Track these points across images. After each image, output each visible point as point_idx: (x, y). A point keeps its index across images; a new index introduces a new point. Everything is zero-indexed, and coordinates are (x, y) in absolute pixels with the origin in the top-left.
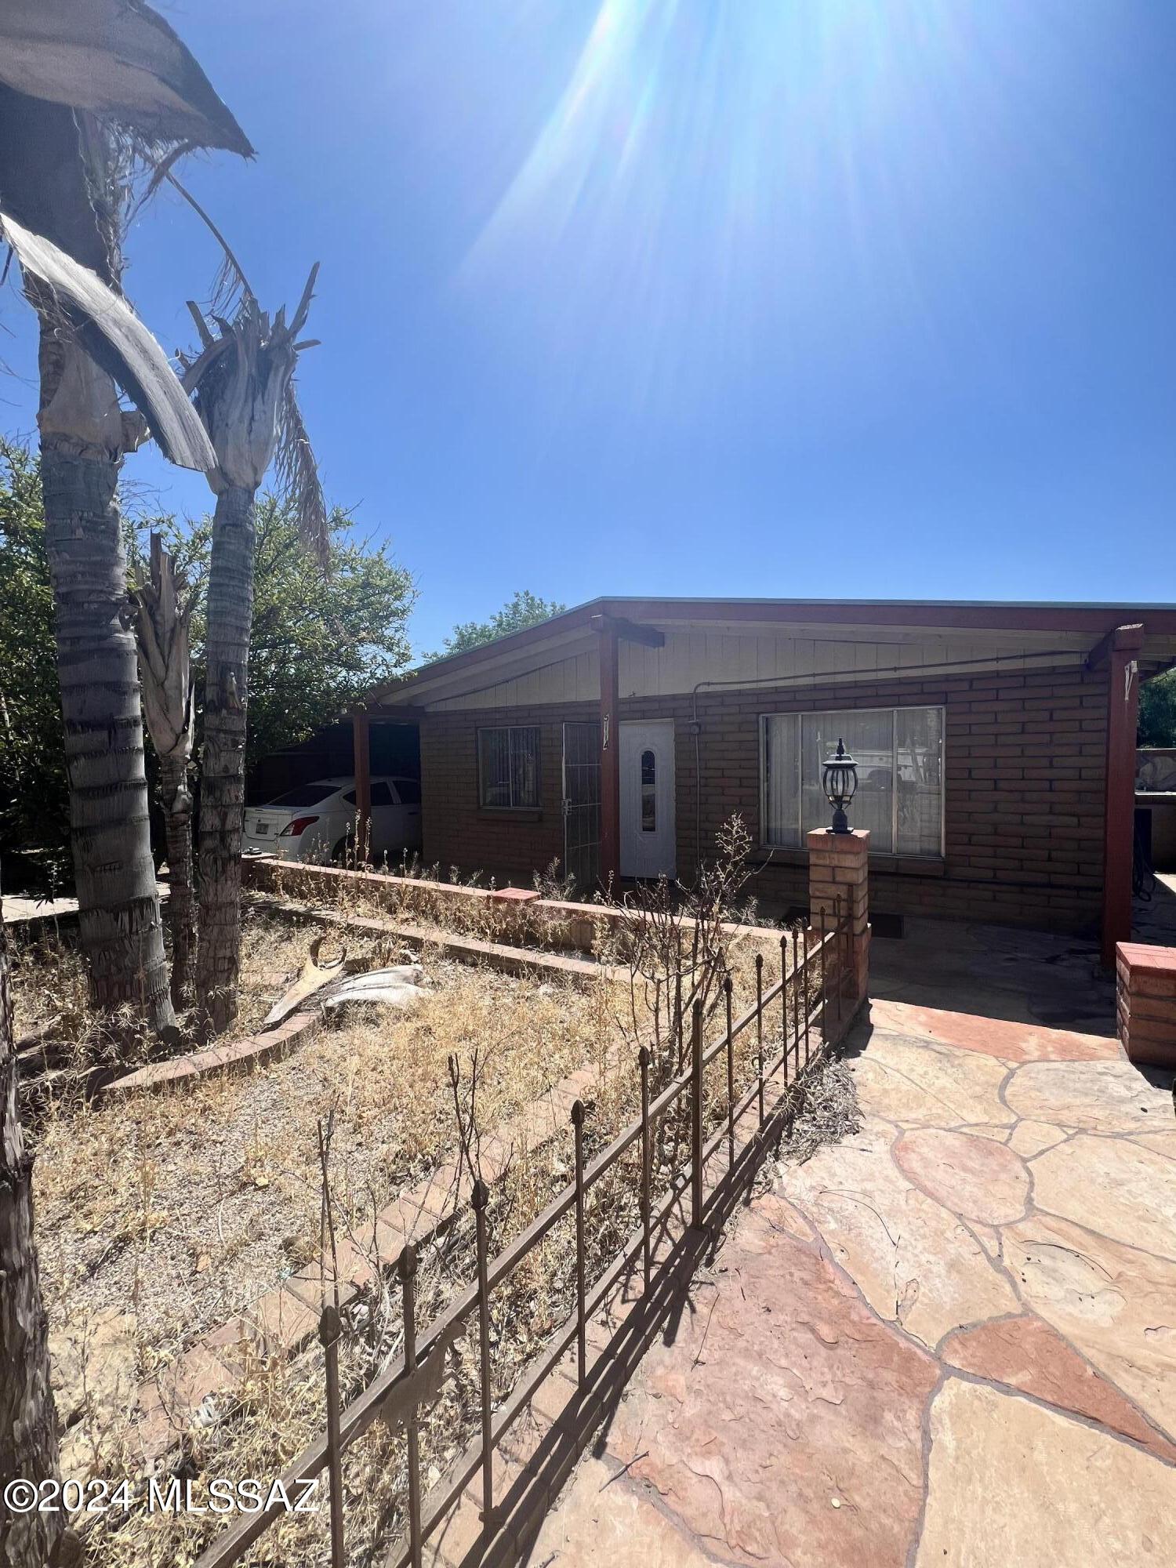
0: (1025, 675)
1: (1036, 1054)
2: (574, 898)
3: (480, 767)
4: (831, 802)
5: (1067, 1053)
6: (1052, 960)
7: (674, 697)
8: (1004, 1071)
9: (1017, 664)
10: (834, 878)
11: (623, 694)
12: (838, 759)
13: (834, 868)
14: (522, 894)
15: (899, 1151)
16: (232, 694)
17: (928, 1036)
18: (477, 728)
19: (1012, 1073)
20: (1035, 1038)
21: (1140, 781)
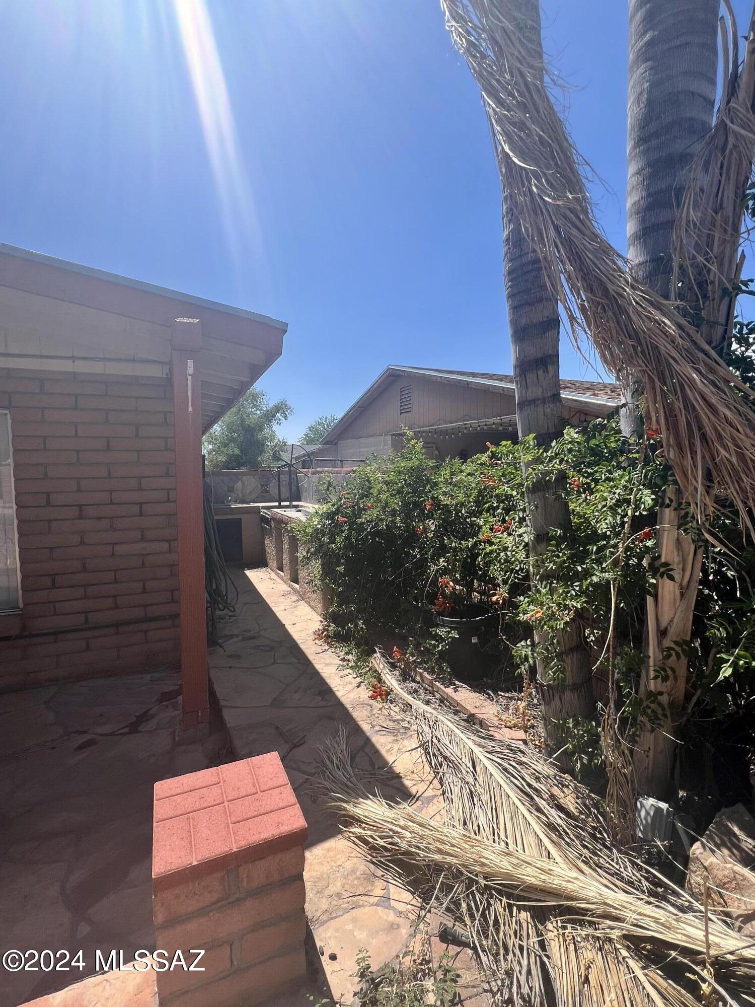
0: (105, 382)
9: (97, 367)
21: (234, 495)
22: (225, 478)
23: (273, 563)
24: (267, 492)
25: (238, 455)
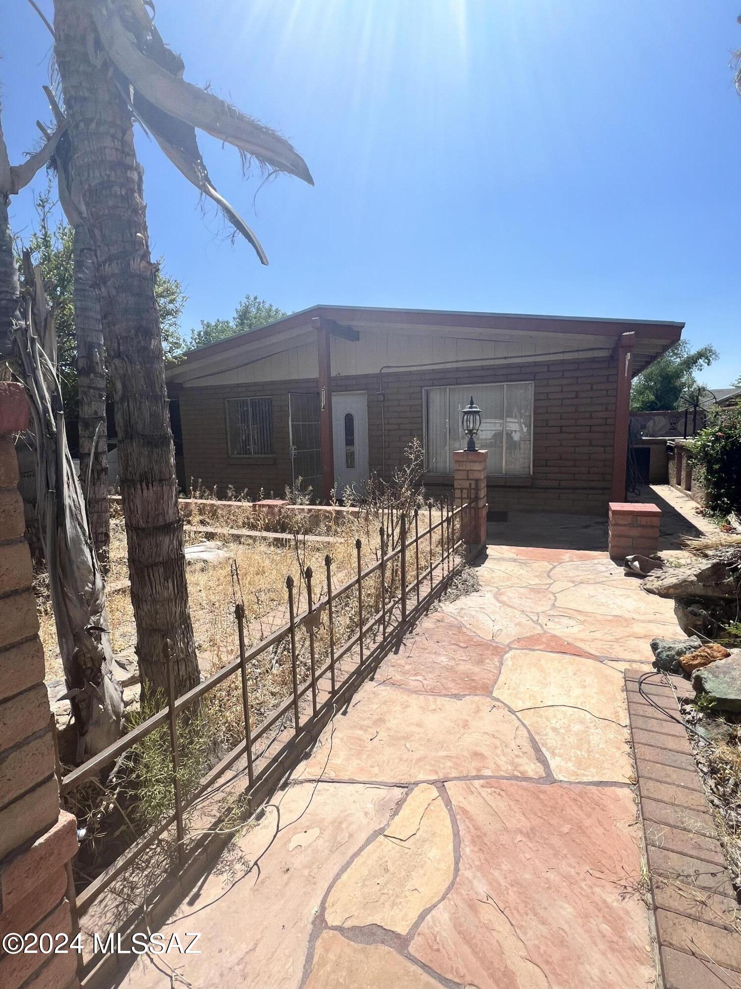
0: (577, 362)
1: (567, 559)
2: (312, 503)
3: (228, 428)
4: (466, 434)
5: (581, 558)
6: (586, 527)
7: (366, 376)
8: (551, 566)
9: (575, 356)
10: (468, 477)
11: (333, 374)
12: (470, 408)
13: (468, 471)
14: (279, 502)
15: (497, 596)
16: (97, 363)
17: (515, 557)
18: (224, 399)
19: (555, 567)
20: (567, 554)
21: (646, 431)
22: (639, 418)
23: (673, 480)
24: (675, 429)
25: (653, 402)
